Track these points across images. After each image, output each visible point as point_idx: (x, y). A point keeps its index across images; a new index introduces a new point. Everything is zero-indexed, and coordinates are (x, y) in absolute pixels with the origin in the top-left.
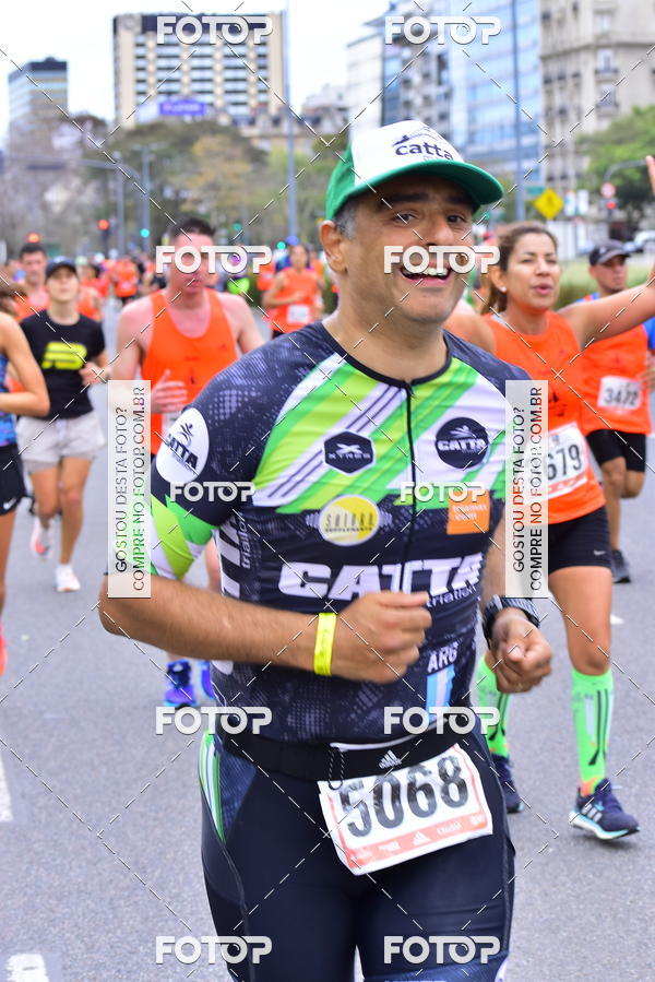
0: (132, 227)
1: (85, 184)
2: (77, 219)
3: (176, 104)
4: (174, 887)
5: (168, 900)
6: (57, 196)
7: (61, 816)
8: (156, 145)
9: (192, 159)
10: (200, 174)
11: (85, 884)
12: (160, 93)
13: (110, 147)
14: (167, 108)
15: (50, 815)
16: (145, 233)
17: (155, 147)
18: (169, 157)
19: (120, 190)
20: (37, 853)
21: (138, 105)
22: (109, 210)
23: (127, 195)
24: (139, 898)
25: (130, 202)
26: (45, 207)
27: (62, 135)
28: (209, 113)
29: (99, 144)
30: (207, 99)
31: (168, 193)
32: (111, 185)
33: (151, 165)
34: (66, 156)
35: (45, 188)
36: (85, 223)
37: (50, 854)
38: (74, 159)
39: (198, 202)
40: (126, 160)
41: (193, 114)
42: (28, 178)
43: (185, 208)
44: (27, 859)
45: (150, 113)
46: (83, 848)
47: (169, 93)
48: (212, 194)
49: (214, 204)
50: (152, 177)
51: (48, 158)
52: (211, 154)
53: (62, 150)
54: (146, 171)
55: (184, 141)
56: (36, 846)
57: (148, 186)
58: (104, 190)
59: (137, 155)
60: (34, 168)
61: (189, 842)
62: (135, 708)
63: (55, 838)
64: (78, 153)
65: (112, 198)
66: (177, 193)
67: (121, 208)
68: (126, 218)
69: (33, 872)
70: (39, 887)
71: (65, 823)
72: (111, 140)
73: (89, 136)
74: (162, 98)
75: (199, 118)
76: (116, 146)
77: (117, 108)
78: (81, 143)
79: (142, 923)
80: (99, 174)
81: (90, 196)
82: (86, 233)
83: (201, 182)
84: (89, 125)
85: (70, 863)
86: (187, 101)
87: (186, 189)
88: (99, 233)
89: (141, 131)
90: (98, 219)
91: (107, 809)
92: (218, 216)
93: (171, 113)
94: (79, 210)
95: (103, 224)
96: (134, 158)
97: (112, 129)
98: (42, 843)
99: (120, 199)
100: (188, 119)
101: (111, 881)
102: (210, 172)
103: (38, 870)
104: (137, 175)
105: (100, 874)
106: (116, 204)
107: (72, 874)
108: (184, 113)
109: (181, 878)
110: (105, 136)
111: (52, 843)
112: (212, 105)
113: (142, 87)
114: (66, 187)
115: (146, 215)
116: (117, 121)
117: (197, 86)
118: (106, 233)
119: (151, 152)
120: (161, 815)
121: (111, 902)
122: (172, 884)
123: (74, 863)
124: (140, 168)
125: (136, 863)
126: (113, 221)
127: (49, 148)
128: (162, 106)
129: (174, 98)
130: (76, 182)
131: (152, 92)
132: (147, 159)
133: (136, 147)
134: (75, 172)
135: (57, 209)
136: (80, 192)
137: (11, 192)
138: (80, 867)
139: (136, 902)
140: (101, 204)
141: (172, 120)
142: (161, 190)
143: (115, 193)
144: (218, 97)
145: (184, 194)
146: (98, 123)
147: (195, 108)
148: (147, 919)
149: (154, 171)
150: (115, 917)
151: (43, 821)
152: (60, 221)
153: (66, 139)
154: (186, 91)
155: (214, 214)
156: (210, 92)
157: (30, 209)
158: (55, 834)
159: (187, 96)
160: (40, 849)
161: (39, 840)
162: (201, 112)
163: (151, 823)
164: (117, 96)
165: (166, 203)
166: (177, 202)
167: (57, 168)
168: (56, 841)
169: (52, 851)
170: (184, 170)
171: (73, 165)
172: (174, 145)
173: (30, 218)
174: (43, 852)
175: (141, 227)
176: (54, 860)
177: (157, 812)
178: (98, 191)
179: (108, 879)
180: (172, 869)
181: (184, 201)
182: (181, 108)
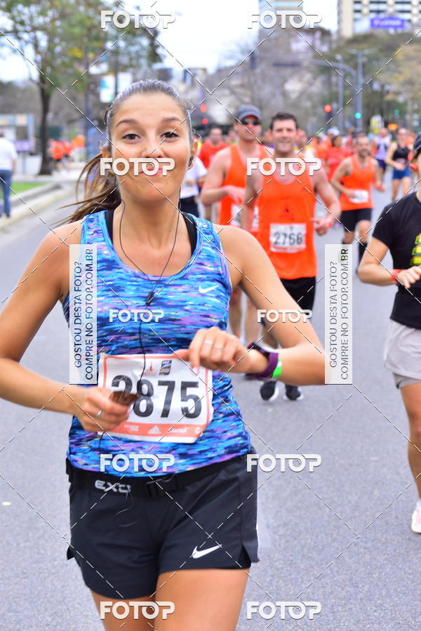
0: (349, 110)
1: (314, 78)
2: (308, 104)
3: (383, 20)
4: (378, 599)
5: (374, 608)
6: (294, 86)
7: (295, 542)
8: (368, 51)
9: (394, 62)
10: (400, 73)
11: (313, 593)
12: (371, 11)
13: (333, 52)
14: (376, 22)
15: (287, 541)
16: (358, 116)
17: (367, 52)
18: (377, 59)
19: (341, 83)
20: (277, 569)
21: (355, 20)
22: (333, 98)
23: (346, 87)
24: (353, 606)
25: (348, 92)
26: (285, 94)
27: (298, 41)
28: (408, 27)
29: (325, 49)
30: (406, 16)
31: (376, 86)
32: (334, 79)
33: (364, 65)
34: (301, 57)
35: (285, 81)
36: (314, 107)
37: (287, 570)
38: (306, 59)
39: (398, 93)
40: (346, 61)
41: (395, 27)
42: (272, 72)
43: (389, 98)
44: (271, 573)
45: (363, 26)
46: (312, 567)
47: (378, 12)
48: (408, 87)
49: (411, 95)
50: (364, 74)
51: (288, 58)
52: (409, 58)
53: (298, 52)
54: (360, 69)
55: (389, 48)
56: (277, 563)
57: (361, 80)
58: (328, 83)
59: (353, 57)
60: (278, 65)
61: (390, 566)
62: (351, 465)
63: (291, 558)
64: (310, 54)
65: (334, 89)
66: (383, 87)
67: (341, 97)
68: (344, 104)
69: (274, 583)
70: (278, 594)
71: (298, 548)
72: (334, 46)
73: (318, 43)
74: (373, 15)
75: (400, 31)
76: (339, 50)
77: (339, 22)
78: (312, 47)
79: (354, 624)
80: (326, 70)
81: (317, 87)
82: (315, 114)
83: (401, 78)
84: (318, 34)
85: (302, 578)
86: (391, 18)
87: (389, 84)
88: (324, 115)
89: (357, 40)
90: (324, 104)
91: (330, 539)
92: (413, 104)
93: (379, 26)
94: (310, 97)
95: (328, 108)
96: (351, 59)
97: (334, 37)
98: (281, 562)
99: (341, 90)
100: (392, 31)
101: (332, 592)
102: (407, 72)
103: (278, 582)
104: (353, 72)
105: (323, 587)
106: (337, 93)
107: (304, 586)
108: (389, 26)
109: (384, 592)
110: (330, 43)
111: (288, 562)
112: (409, 21)
113: (358, 7)
114: (301, 80)
115: (360, 102)
116: (339, 32)
117: (399, 7)
118: (330, 115)
119: (364, 55)
120: (369, 545)
121: (332, 608)
122: (377, 596)
123: (305, 578)
124: (355, 67)
125: (350, 580)
126: (335, 106)
127: (289, 50)
128: (372, 21)
129: (382, 16)
130: (308, 76)
131: (365, 11)
132: (361, 60)
133: (353, 51)
134: (308, 69)
135: (294, 96)
136: (311, 84)
137: (259, 82)
138: (309, 581)
139: (351, 609)
140: (326, 93)
141: (379, 32)
142: (371, 83)
143: (337, 85)
144: (414, 15)
145: (387, 87)
146: (325, 33)
147: (398, 23)
148: (358, 621)
149: (366, 69)
150: (335, 619)
151: (282, 545)
152: (296, 105)
153: (300, 45)
154: (391, 10)
155: (410, 103)
156: (409, 12)
157: (274, 95)
158: (292, 555)
159: (391, 14)
160: (280, 566)
161: (280, 560)
162: (402, 26)
163: (362, 550)
164: (339, 13)
165: (375, 93)
166: (382, 93)
167: (295, 65)
168: (292, 561)
169: (289, 568)
170: (388, 70)
171: (306, 63)
172: (381, 50)
173: (273, 102)
174: (282, 568)
175: (356, 111)
176: (290, 575)
177: (366, 542)
178: (324, 83)
179: (330, 591)
180: (378, 586)
181: (388, 92)
182: (387, 23)
